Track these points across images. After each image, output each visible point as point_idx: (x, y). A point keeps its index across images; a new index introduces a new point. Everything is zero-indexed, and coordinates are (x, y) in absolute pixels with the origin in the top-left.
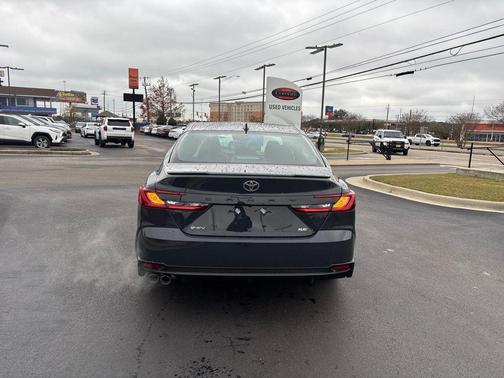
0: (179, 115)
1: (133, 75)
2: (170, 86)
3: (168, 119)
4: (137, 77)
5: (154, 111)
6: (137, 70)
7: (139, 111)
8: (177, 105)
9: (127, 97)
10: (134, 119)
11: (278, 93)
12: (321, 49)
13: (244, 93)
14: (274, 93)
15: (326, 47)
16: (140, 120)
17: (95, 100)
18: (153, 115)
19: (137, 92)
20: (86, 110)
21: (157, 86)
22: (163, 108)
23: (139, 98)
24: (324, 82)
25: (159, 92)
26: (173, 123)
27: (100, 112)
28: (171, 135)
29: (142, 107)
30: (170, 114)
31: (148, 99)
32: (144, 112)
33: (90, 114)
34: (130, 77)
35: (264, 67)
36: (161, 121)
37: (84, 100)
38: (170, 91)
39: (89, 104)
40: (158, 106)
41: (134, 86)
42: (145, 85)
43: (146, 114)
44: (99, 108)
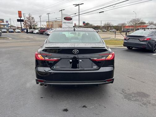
0: (36, 26)
1: (20, 13)
2: (32, 17)
3: (33, 27)
4: (21, 14)
5: (28, 25)
6: (21, 11)
7: (23, 25)
8: (35, 23)
9: (18, 20)
10: (21, 28)
11: (65, 19)
12: (78, 5)
13: (56, 18)
14: (64, 18)
15: (79, 4)
16: (23, 28)
17: (7, 22)
18: (28, 26)
19: (21, 19)
20: (4, 25)
21: (28, 16)
22: (31, 24)
23: (22, 21)
24: (79, 15)
25: (29, 18)
26: (34, 29)
27: (9, 25)
28: (34, 32)
29: (24, 24)
30: (33, 26)
31: (25, 21)
32: (25, 25)
33: (6, 26)
34: (19, 14)
35: (61, 10)
36: (31, 28)
37: (3, 22)
38: (33, 18)
39: (5, 23)
40: (29, 23)
41: (20, 17)
42: (24, 16)
43: (25, 26)
44: (9, 24)
